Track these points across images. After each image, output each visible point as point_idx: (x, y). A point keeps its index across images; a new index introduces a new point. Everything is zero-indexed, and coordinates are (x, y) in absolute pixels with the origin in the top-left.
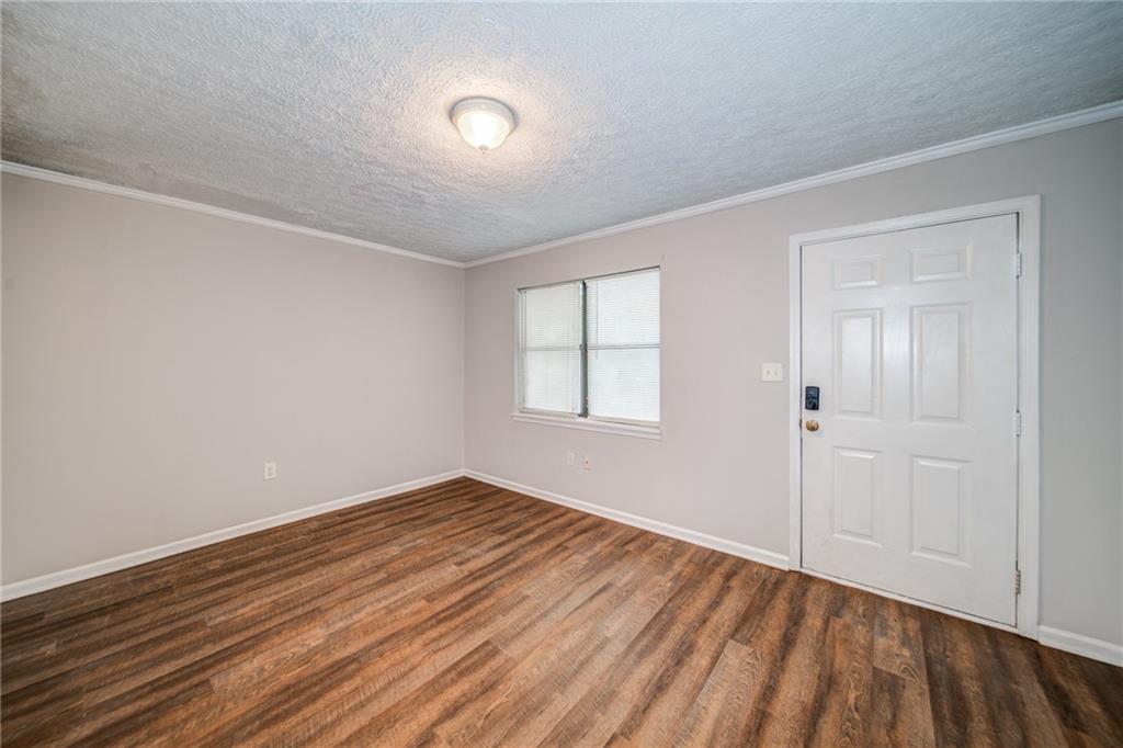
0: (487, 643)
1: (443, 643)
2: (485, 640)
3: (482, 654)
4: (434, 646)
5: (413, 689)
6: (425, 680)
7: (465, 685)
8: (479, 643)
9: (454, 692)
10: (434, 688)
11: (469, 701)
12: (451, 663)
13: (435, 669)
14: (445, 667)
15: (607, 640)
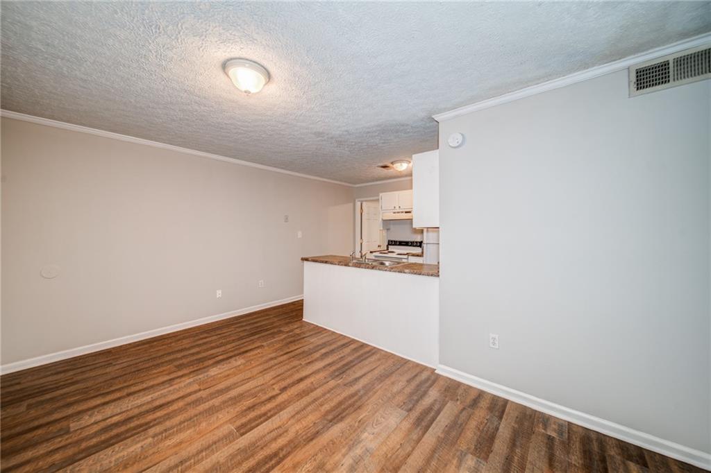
0: (242, 434)
1: (274, 434)
2: (243, 437)
3: (249, 426)
4: (281, 431)
5: (291, 407)
6: (285, 411)
7: (264, 409)
8: (248, 434)
9: (269, 406)
10: (280, 408)
11: (263, 402)
12: (270, 420)
13: (280, 417)
14: (274, 418)
15: (153, 437)
